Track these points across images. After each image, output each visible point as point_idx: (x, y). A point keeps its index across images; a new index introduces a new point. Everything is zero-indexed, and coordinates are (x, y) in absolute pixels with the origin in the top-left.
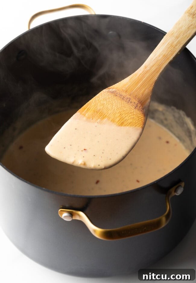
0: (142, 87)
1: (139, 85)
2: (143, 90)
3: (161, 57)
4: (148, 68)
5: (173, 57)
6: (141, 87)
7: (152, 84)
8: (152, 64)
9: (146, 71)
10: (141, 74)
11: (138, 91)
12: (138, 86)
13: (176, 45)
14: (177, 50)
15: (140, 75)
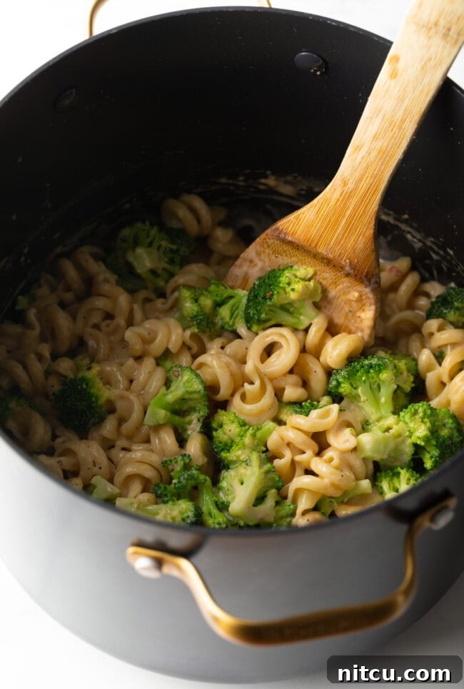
0: (348, 234)
1: (340, 228)
2: (353, 239)
3: (374, 154)
4: (351, 186)
5: (403, 150)
6: (345, 232)
7: (369, 224)
8: (357, 175)
9: (346, 193)
10: (338, 200)
11: (342, 242)
12: (338, 231)
13: (403, 121)
14: (408, 133)
15: (337, 202)
